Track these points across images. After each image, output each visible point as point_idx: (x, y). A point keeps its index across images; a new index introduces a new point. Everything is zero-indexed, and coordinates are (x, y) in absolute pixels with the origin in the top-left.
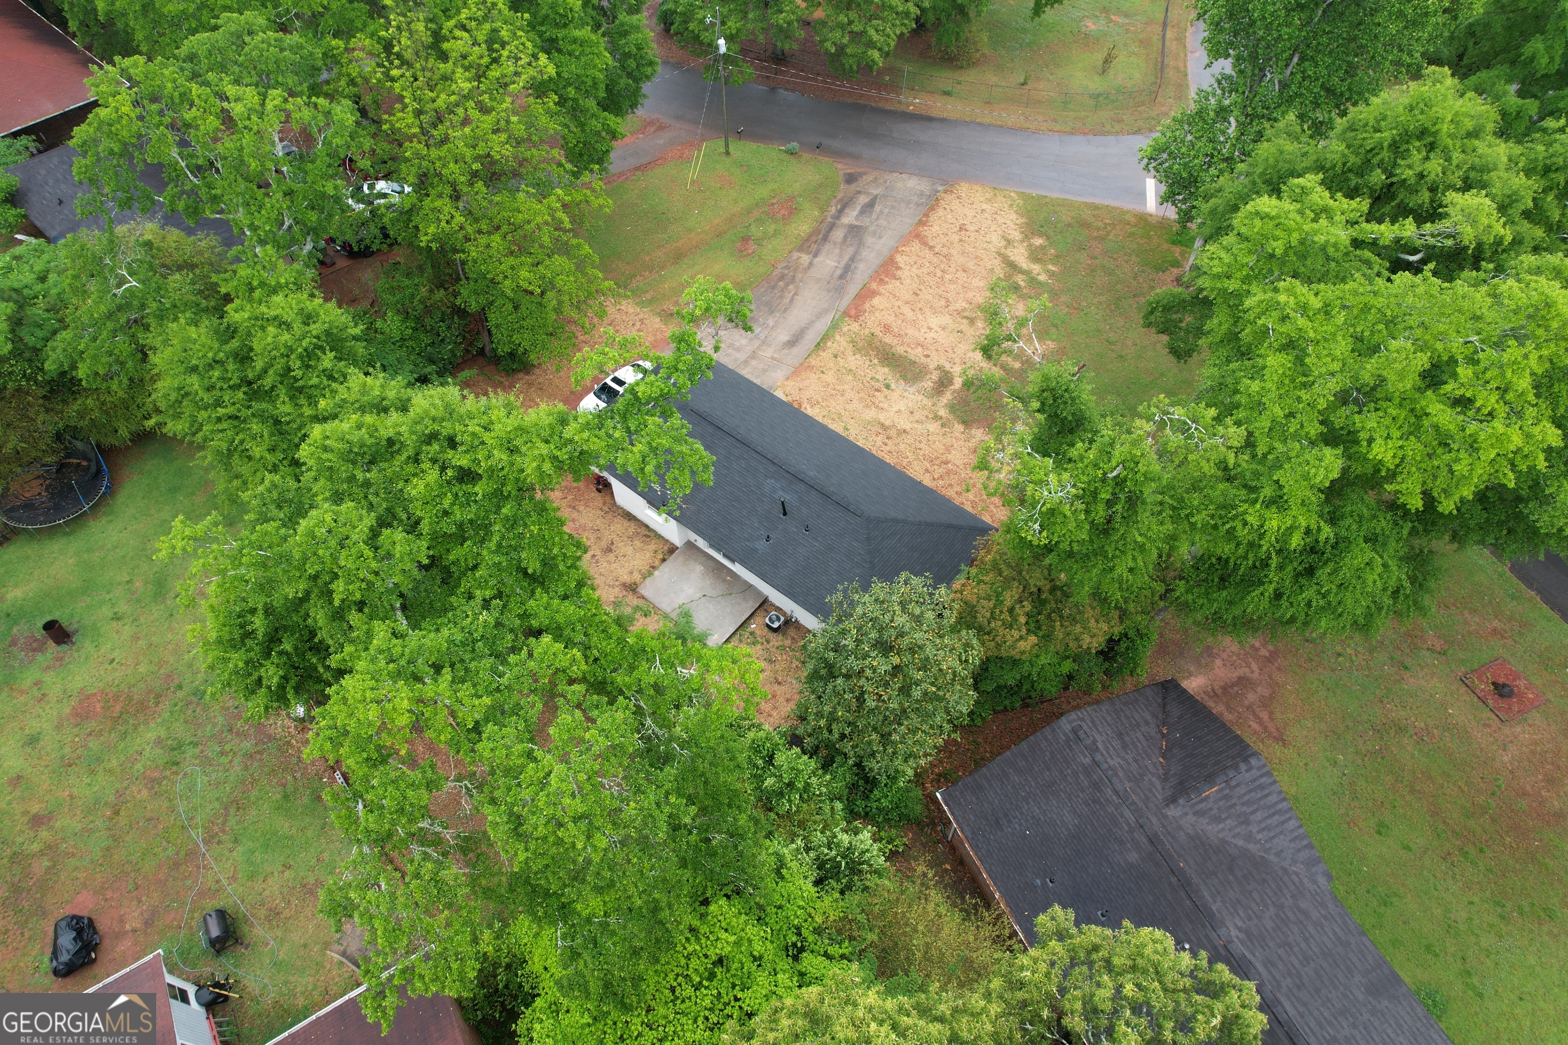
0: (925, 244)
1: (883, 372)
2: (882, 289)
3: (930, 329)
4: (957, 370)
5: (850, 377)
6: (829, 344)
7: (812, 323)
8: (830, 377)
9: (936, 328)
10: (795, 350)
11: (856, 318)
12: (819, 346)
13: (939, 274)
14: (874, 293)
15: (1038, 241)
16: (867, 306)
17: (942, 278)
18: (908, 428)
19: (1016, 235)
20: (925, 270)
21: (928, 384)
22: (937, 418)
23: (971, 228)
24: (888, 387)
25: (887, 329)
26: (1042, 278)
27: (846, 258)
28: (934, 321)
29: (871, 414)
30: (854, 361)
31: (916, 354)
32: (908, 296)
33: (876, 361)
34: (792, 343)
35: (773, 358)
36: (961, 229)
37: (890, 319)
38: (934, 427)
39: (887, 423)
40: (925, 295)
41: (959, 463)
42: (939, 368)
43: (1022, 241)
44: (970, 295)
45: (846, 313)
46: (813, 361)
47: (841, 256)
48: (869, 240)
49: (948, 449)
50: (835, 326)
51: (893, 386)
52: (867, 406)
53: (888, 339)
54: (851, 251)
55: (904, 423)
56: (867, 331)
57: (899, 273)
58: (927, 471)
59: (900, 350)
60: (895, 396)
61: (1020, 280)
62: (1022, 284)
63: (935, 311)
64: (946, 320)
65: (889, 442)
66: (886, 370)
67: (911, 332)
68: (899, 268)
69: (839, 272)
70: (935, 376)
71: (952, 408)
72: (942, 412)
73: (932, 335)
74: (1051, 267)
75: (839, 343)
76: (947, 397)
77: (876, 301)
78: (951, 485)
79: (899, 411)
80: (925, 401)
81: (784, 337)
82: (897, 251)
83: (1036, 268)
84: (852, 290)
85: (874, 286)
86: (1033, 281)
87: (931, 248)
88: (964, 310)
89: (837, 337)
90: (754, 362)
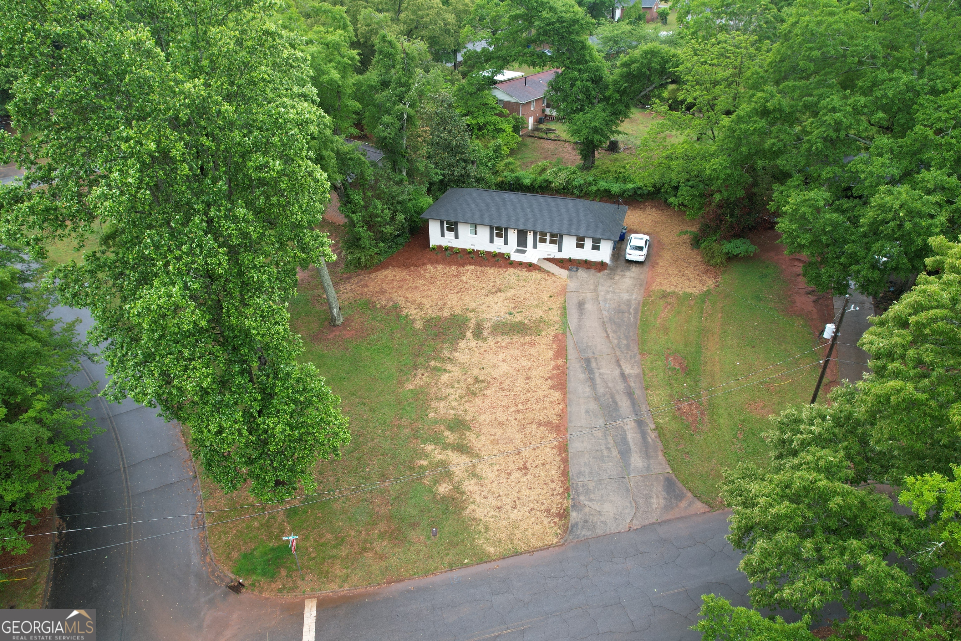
0: (547, 424)
1: (518, 318)
2: (554, 363)
3: (504, 361)
4: (473, 343)
5: (534, 304)
6: (559, 312)
7: (580, 320)
8: (545, 297)
9: (500, 363)
10: (575, 301)
11: (556, 336)
12: (564, 309)
13: (521, 407)
14: (557, 356)
15: (443, 489)
16: (554, 346)
17: (517, 406)
18: (487, 298)
19: (469, 486)
20: (533, 400)
21: (487, 325)
22: (473, 311)
23: (516, 475)
24: (510, 314)
25: (532, 344)
26: (430, 447)
27: (598, 380)
28: (504, 367)
29: (510, 293)
30: (538, 314)
31: (505, 340)
32: (534, 372)
33: (526, 321)
34: (581, 305)
35: (584, 293)
36: (526, 468)
37: (533, 351)
38: (473, 305)
39: (499, 294)
40: (520, 384)
41: (451, 296)
42: (485, 339)
43: (460, 482)
44: (488, 402)
45: (564, 334)
46: (560, 299)
47: (604, 381)
48: (593, 405)
49: (460, 298)
50: (564, 323)
51: (507, 316)
52: (515, 296)
53: (527, 339)
54: (601, 390)
55: (490, 299)
56: (544, 334)
57: (550, 383)
58: (466, 283)
59: (516, 338)
60: (504, 310)
61: (450, 437)
62: (447, 433)
63: (506, 375)
64: (496, 373)
65: (492, 284)
66: (517, 320)
67: (517, 352)
68: (553, 387)
69: (594, 365)
70: (485, 333)
71: (466, 319)
72: (471, 315)
73: (501, 356)
74: (425, 463)
75: (554, 316)
76: (472, 325)
77: (551, 353)
78: (451, 282)
79: (496, 303)
80: (484, 316)
81: (589, 306)
82: (563, 400)
83: (439, 456)
84: (572, 353)
85: (560, 362)
86: (437, 440)
87: (540, 424)
88: (486, 388)
89: (558, 319)
90: (592, 287)
